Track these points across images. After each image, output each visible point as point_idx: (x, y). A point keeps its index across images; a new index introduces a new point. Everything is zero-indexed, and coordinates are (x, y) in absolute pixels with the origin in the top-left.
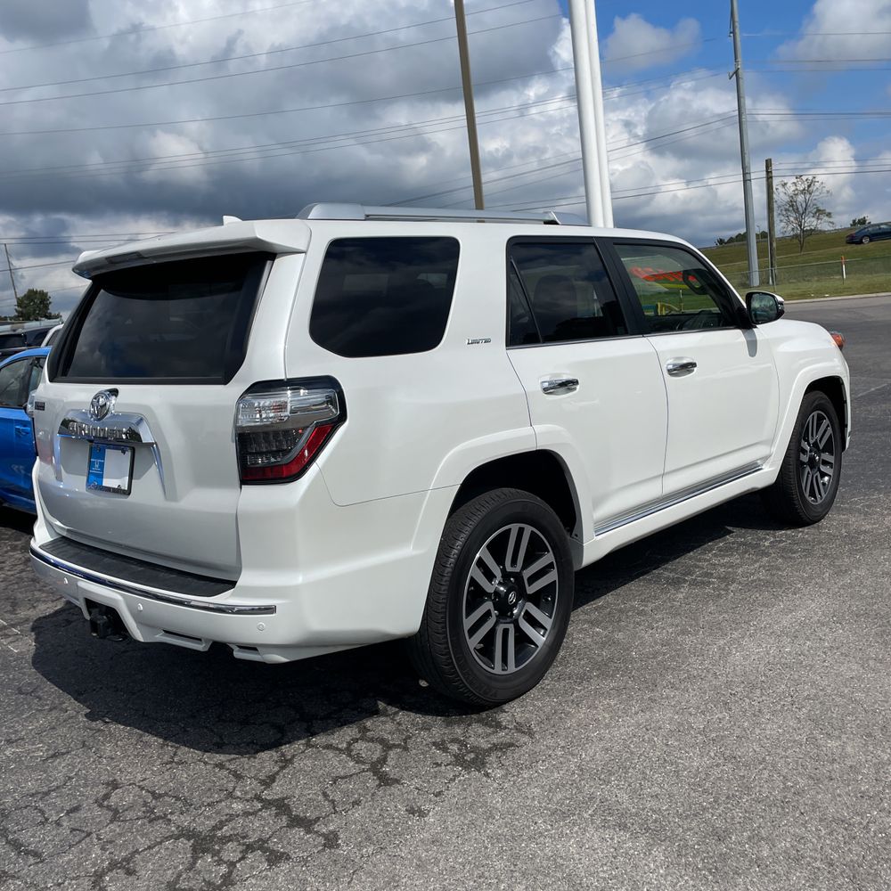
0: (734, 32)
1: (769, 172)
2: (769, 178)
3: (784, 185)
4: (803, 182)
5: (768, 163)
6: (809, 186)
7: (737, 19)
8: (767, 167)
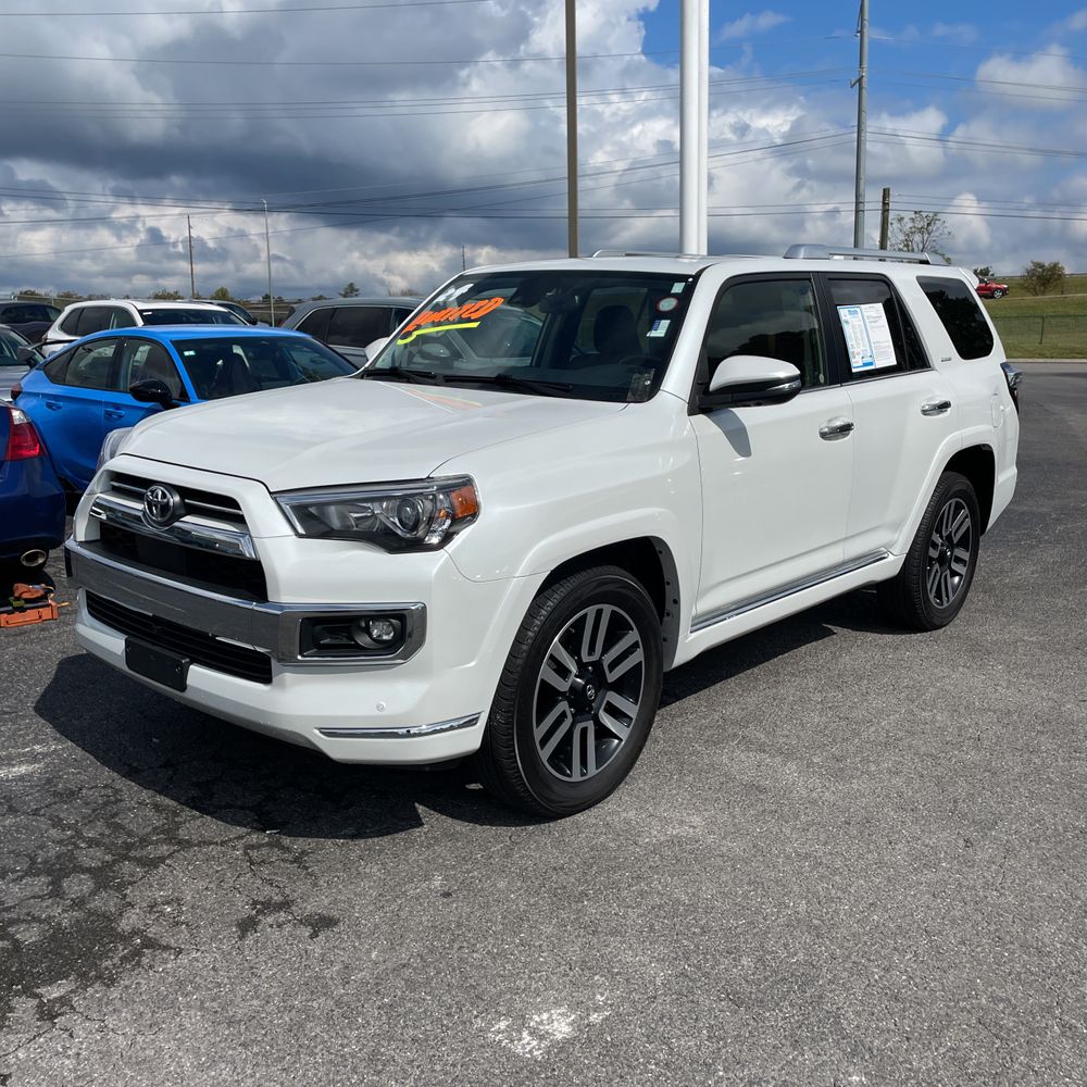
0: (861, 32)
1: (885, 204)
2: (885, 211)
3: (901, 220)
4: (922, 219)
5: (886, 193)
6: (929, 224)
7: (866, 17)
8: (884, 198)
